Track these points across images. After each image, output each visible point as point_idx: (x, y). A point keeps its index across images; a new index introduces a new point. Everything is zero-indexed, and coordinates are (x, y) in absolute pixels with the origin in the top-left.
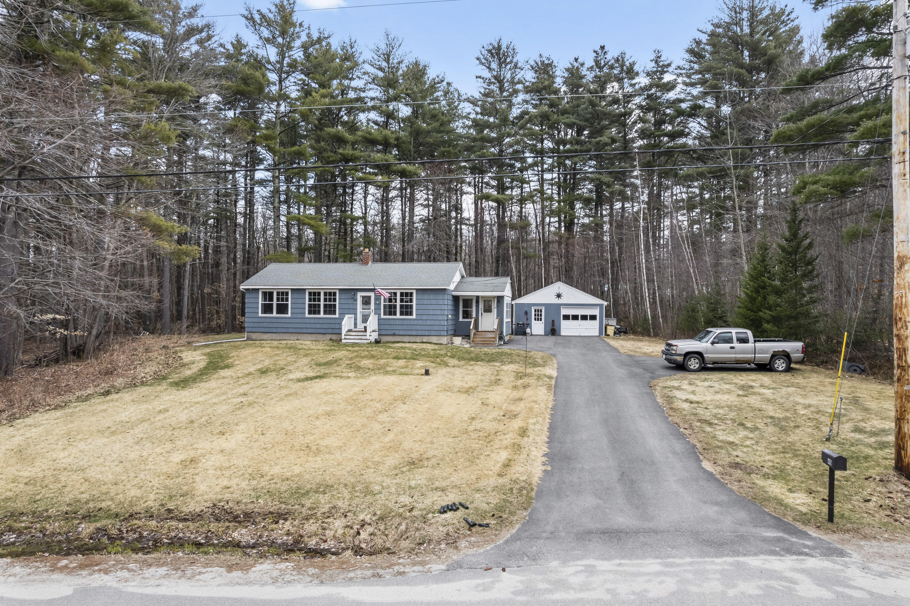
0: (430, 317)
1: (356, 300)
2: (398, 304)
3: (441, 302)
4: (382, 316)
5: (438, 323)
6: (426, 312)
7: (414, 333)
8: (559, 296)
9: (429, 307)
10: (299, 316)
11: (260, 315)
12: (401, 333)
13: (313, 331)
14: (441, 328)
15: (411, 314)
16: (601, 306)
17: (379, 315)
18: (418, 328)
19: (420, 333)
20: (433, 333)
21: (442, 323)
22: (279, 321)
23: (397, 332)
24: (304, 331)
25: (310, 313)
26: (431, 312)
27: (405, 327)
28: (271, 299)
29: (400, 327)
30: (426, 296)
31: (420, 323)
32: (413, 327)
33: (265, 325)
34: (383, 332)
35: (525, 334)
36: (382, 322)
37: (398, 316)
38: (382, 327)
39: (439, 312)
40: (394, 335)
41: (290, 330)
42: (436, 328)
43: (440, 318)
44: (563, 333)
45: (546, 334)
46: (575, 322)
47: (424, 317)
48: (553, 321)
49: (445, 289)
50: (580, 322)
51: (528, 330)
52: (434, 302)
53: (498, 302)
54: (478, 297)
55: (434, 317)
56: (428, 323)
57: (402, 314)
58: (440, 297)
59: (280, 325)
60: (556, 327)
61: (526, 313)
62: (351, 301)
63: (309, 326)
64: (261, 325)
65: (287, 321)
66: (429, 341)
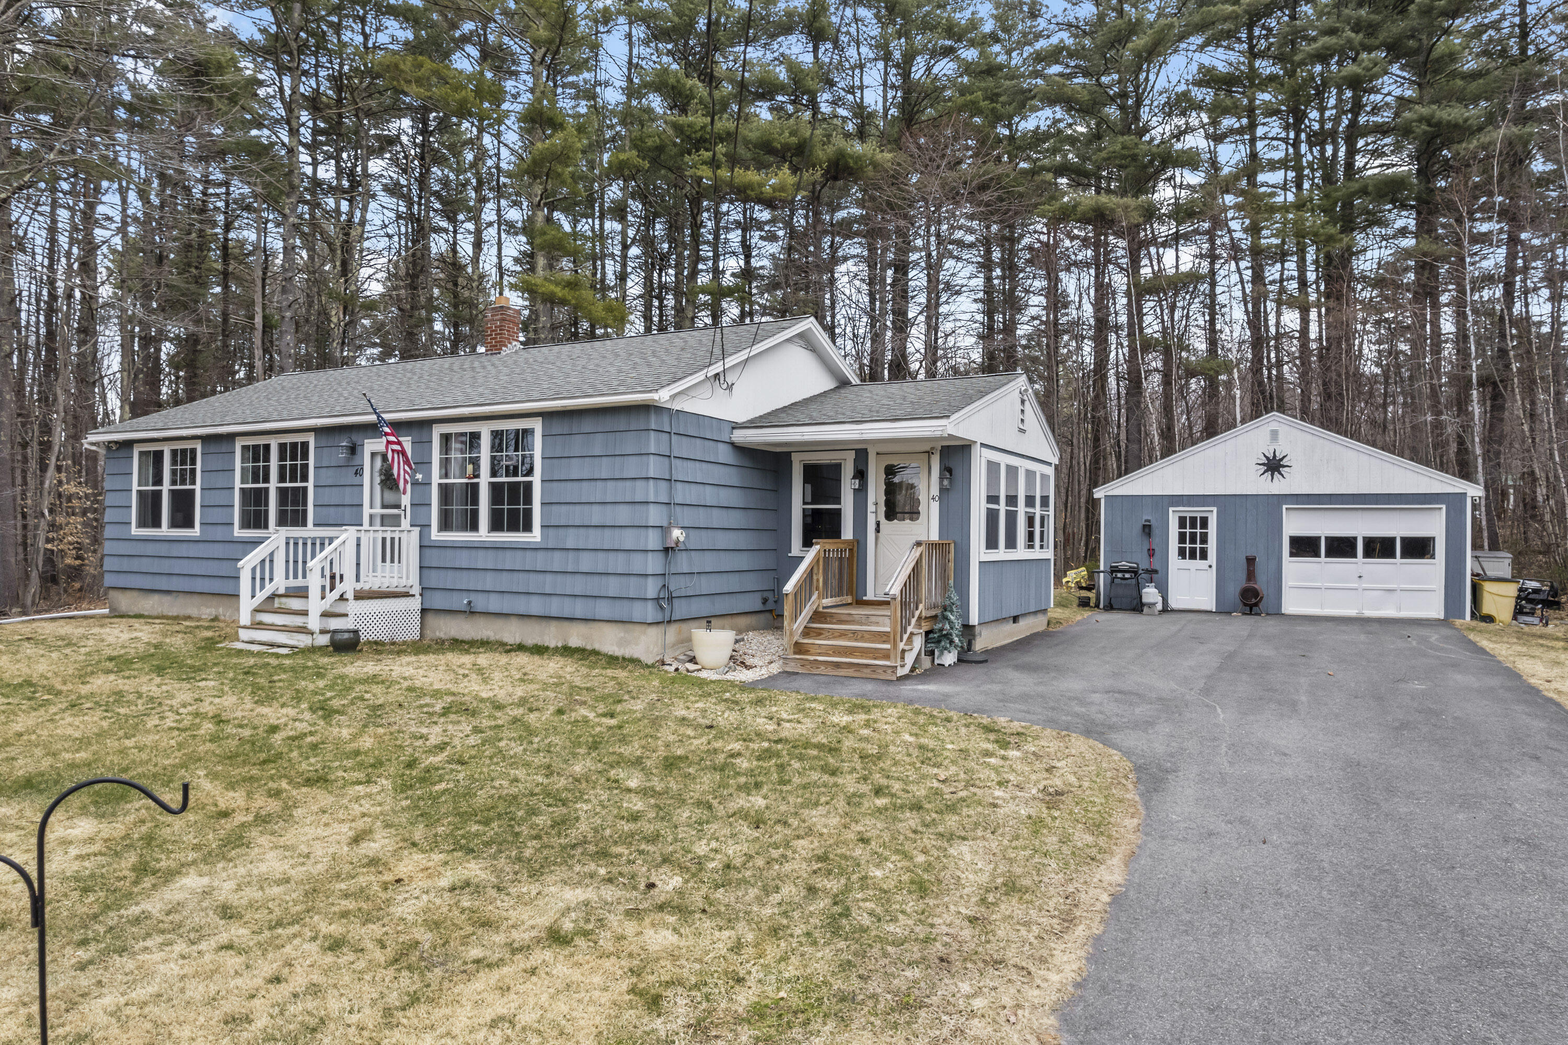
0: (594, 539)
1: (359, 472)
2: (485, 480)
3: (631, 468)
4: (436, 535)
5: (617, 563)
7: (535, 606)
8: (1274, 466)
11: (135, 531)
12: (494, 603)
14: (632, 587)
15: (528, 528)
16: (1454, 502)
17: (425, 527)
18: (549, 583)
19: (555, 607)
20: (603, 609)
21: (638, 564)
22: (176, 550)
23: (480, 603)
25: (245, 525)
26: (596, 515)
27: (505, 582)
28: (158, 481)
29: (489, 581)
30: (577, 445)
31: (557, 561)
32: (533, 583)
33: (145, 565)
34: (438, 601)
35: (1138, 606)
36: (434, 558)
37: (484, 534)
38: (435, 579)
39: (623, 515)
40: (471, 612)
41: (199, 585)
42: (613, 587)
43: (629, 539)
44: (1291, 606)
45: (1223, 610)
46: (1341, 565)
47: (571, 539)
48: (1251, 561)
49: (645, 409)
50: (1359, 564)
51: (1150, 594)
52: (604, 468)
53: (947, 471)
54: (861, 455)
55: (608, 539)
56: (586, 562)
57: (496, 525)
58: (629, 444)
60: (1261, 584)
61: (1147, 529)
62: (348, 477)
64: (135, 565)
65: (193, 551)
66: (589, 647)
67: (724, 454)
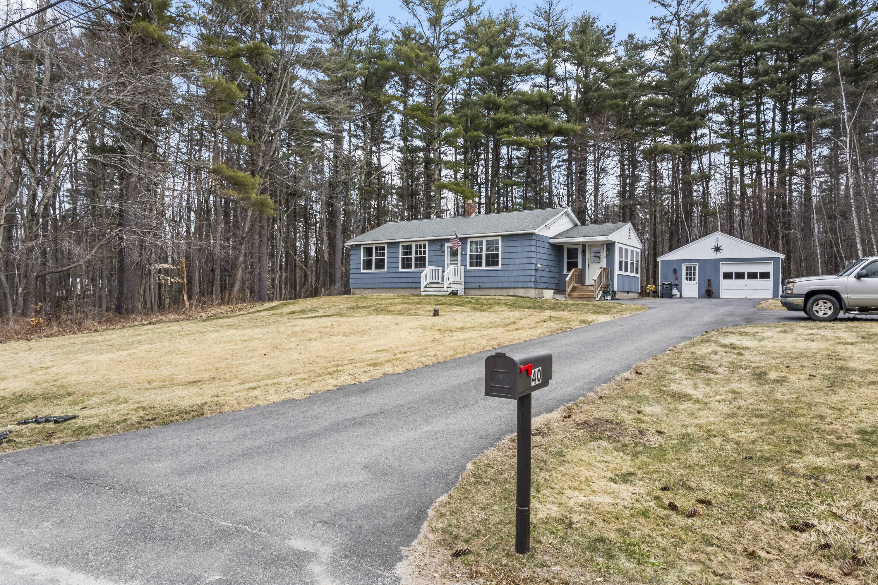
0: (517, 267)
1: (443, 252)
2: (484, 253)
3: (527, 249)
4: (469, 268)
5: (524, 273)
6: (512, 261)
7: (500, 285)
8: (717, 249)
9: (514, 255)
10: (394, 270)
11: (362, 271)
12: (487, 285)
13: (406, 285)
14: (528, 279)
15: (497, 265)
16: (776, 260)
17: (466, 266)
18: (504, 279)
19: (505, 285)
20: (519, 285)
21: (529, 273)
22: (377, 276)
23: (483, 285)
24: (398, 285)
25: (403, 267)
26: (517, 261)
27: (490, 279)
28: (371, 255)
29: (485, 280)
30: (512, 244)
31: (506, 273)
32: (499, 279)
33: (366, 281)
34: (470, 285)
35: (671, 296)
36: (468, 274)
37: (484, 267)
38: (469, 280)
39: (525, 261)
40: (480, 288)
41: (387, 286)
42: (522, 279)
43: (527, 267)
44: (724, 294)
45: (700, 297)
46: (740, 282)
47: (510, 267)
48: (709, 280)
49: (532, 234)
50: (746, 281)
51: (675, 291)
52: (520, 249)
53: (608, 249)
54: (584, 245)
55: (521, 267)
56: (515, 273)
57: (487, 264)
58: (527, 243)
59: (378, 281)
60: (713, 288)
61: (675, 271)
62: (439, 253)
63: (402, 280)
64: (363, 281)
65: (384, 276)
67: (547, 246)
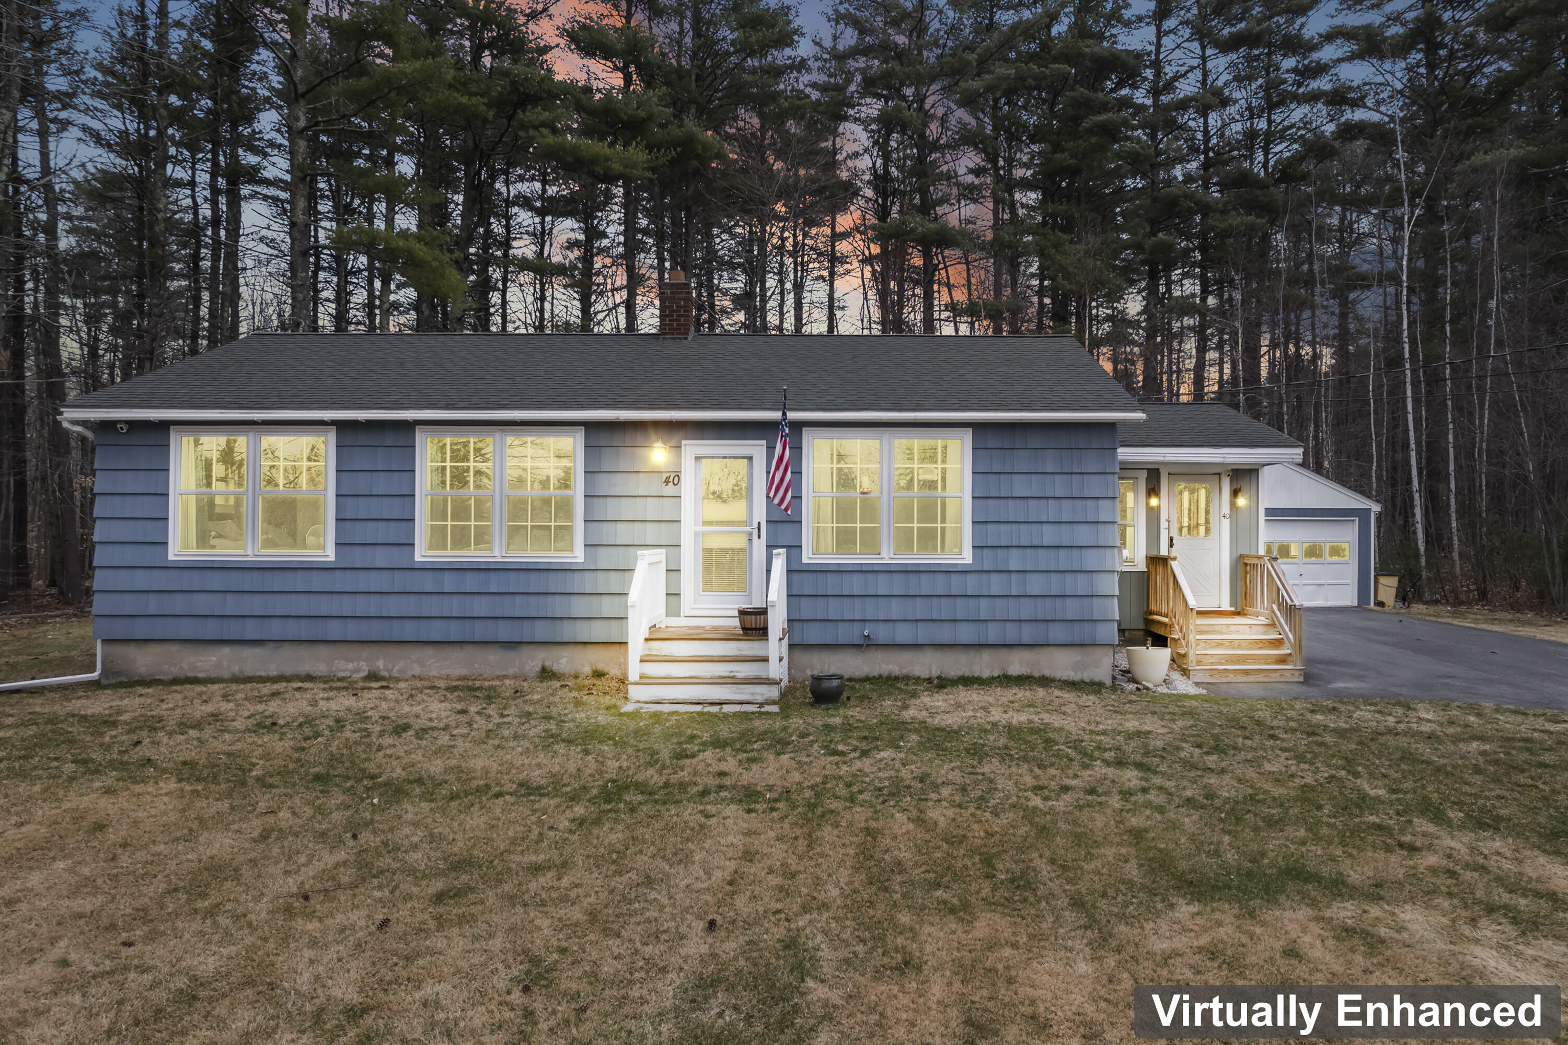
0: (1044, 560)
1: (673, 480)
2: (887, 495)
3: (1094, 486)
4: (808, 557)
5: (1078, 585)
6: (1024, 535)
7: (965, 634)
9: (1035, 510)
10: (381, 557)
11: (175, 554)
12: (903, 634)
13: (454, 631)
14: (1095, 609)
15: (951, 546)
16: (1363, 514)
17: (795, 548)
18: (984, 609)
19: (993, 634)
20: (1058, 633)
21: (1103, 585)
23: (882, 633)
24: (408, 631)
25: (436, 544)
26: (1049, 535)
27: (919, 609)
29: (896, 609)
30: (1022, 461)
31: (996, 584)
32: (962, 609)
33: (201, 604)
34: (814, 634)
36: (807, 585)
37: (887, 555)
38: (811, 609)
39: (1084, 535)
40: (866, 645)
41: (335, 630)
42: (1070, 609)
43: (1092, 560)
47: (1015, 561)
52: (1059, 486)
53: (1235, 491)
55: (1064, 560)
56: (1035, 585)
57: (902, 545)
58: (1092, 462)
59: (280, 605)
63: (431, 606)
64: (178, 604)
66: (1036, 674)
